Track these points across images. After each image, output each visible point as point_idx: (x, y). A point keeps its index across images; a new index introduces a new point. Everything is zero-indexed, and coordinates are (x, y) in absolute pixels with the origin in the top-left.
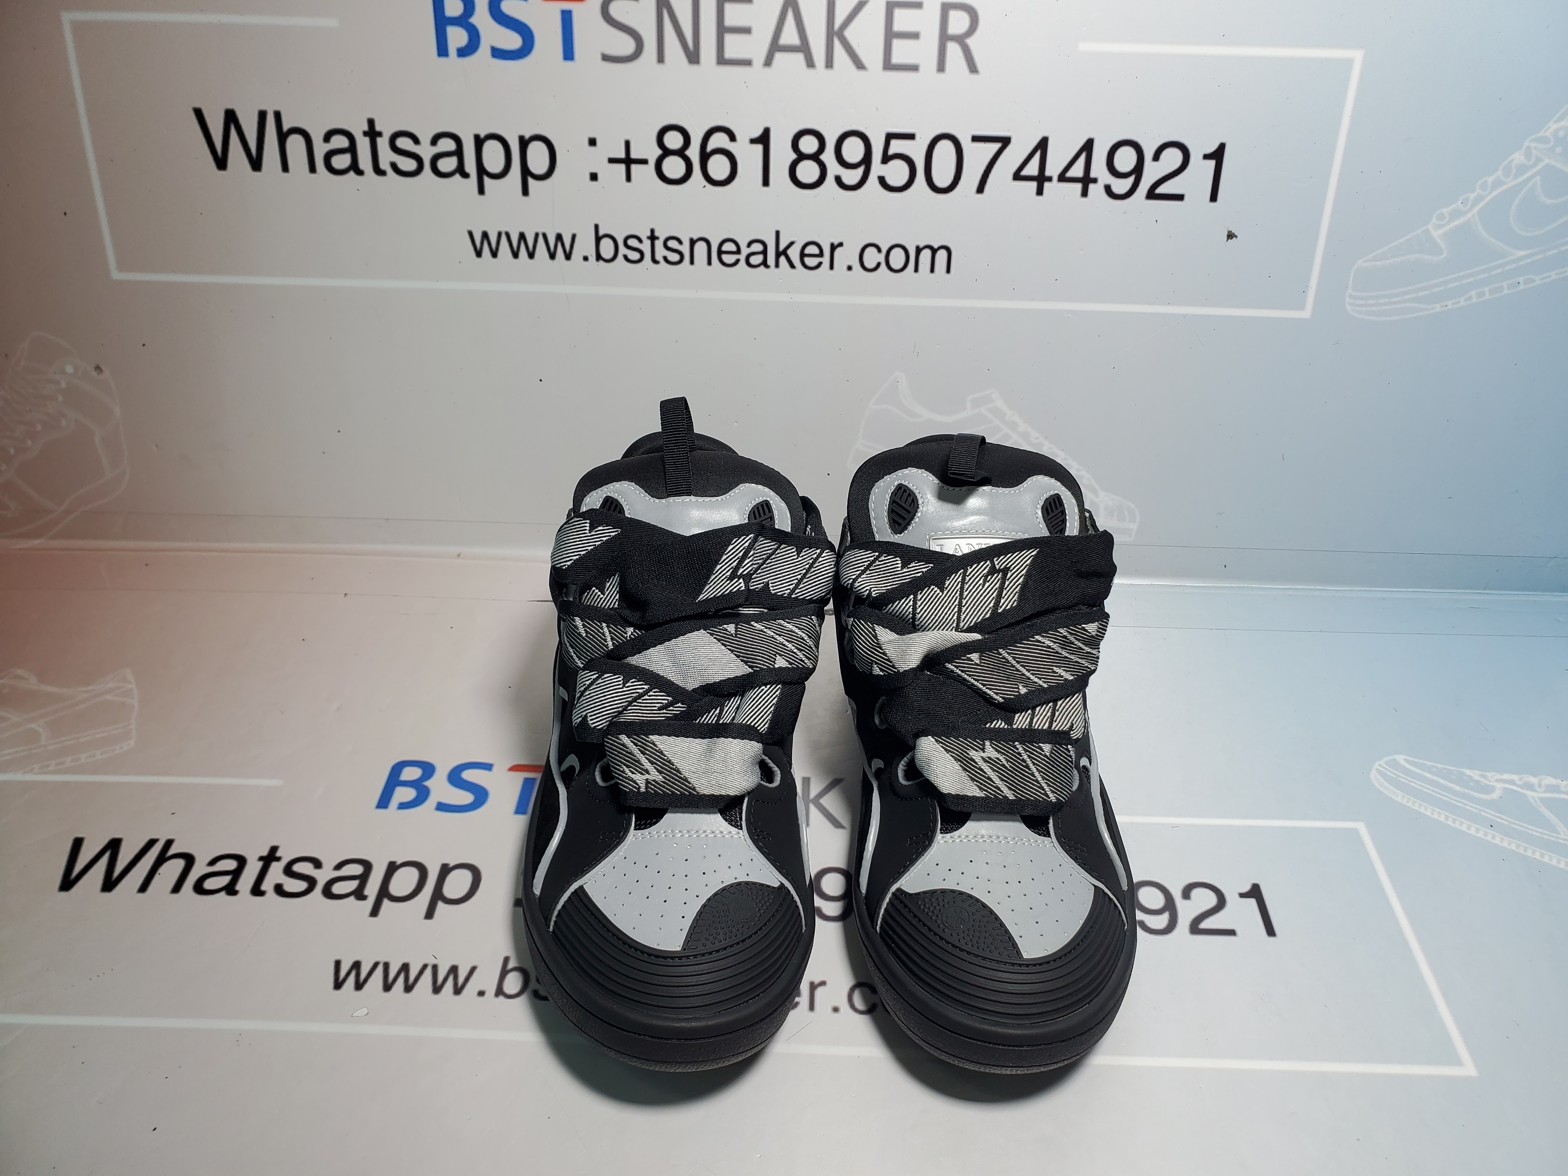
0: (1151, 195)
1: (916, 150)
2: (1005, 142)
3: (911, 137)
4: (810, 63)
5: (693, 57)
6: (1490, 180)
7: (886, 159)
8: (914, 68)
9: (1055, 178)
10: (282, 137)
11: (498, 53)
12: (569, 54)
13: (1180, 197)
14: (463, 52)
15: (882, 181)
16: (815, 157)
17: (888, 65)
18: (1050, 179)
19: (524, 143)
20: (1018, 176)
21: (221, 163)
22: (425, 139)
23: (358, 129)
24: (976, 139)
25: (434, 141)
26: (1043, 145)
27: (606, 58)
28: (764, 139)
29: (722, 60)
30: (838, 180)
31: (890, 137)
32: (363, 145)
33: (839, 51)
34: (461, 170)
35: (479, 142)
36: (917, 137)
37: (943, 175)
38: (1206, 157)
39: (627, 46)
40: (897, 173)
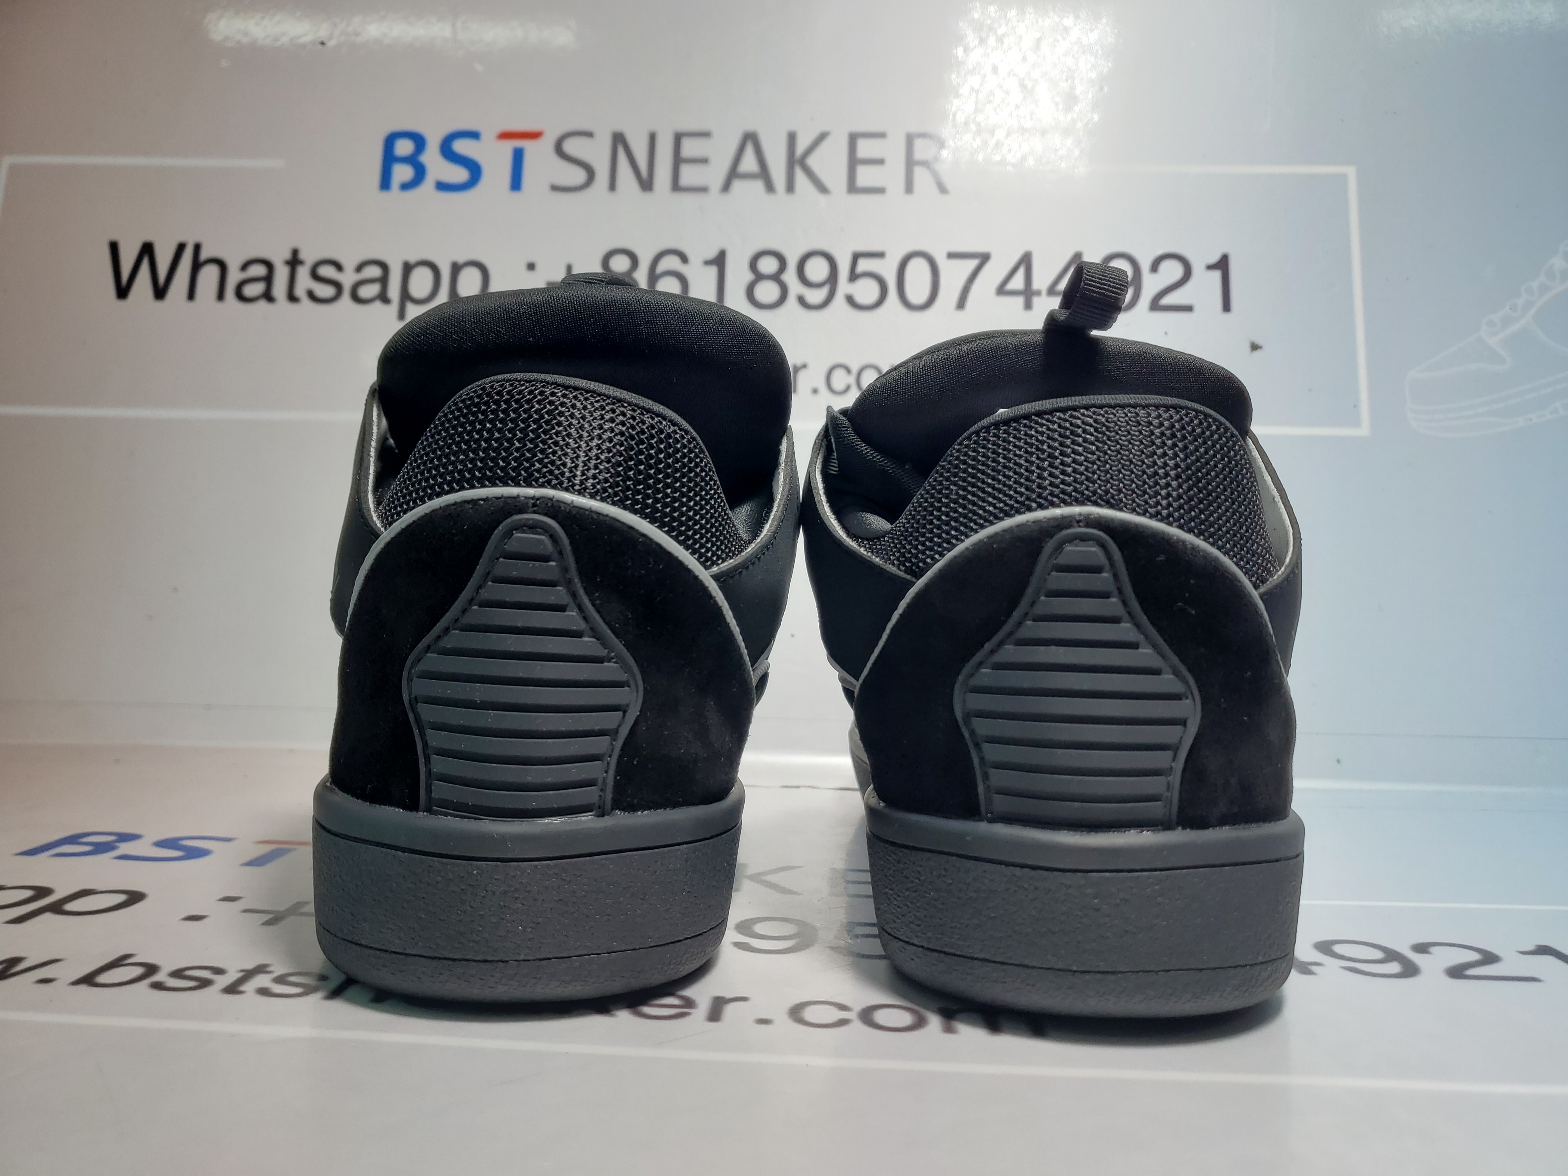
0: (1155, 305)
1: (888, 269)
2: (984, 258)
3: (880, 255)
4: (770, 187)
5: (646, 184)
6: (1535, 285)
7: (854, 276)
8: (880, 191)
9: (1044, 292)
10: (197, 266)
11: (442, 186)
12: (516, 184)
13: (1188, 309)
14: (406, 186)
15: (850, 300)
16: (776, 278)
17: (852, 188)
18: (1038, 293)
19: (456, 269)
20: (1002, 290)
21: (122, 292)
22: (349, 265)
23: (279, 258)
24: (952, 256)
25: (359, 268)
26: (1026, 261)
27: (555, 188)
28: (719, 261)
29: (676, 186)
30: (802, 301)
31: (856, 257)
32: (281, 275)
33: (800, 177)
34: (383, 297)
35: (408, 268)
36: (888, 255)
37: (918, 291)
38: (1210, 267)
39: (578, 176)
40: (866, 291)
